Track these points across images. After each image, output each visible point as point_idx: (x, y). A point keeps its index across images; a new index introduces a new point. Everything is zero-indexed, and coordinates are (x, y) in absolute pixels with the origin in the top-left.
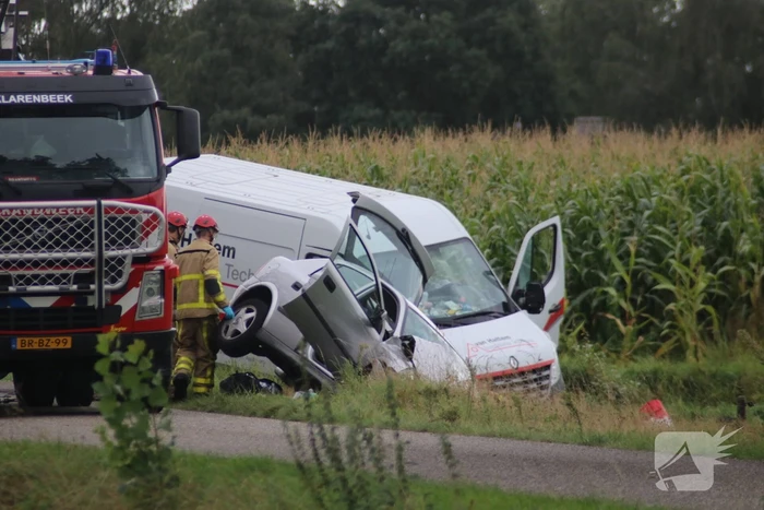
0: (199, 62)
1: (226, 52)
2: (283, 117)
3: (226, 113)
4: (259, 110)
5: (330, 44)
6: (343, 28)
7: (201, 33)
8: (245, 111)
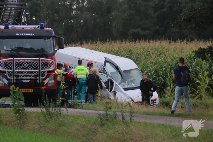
0: (126, 15)
1: (134, 12)
2: (150, 31)
3: (134, 30)
4: (143, 29)
5: (165, 10)
6: (169, 5)
7: (126, 6)
8: (139, 29)
